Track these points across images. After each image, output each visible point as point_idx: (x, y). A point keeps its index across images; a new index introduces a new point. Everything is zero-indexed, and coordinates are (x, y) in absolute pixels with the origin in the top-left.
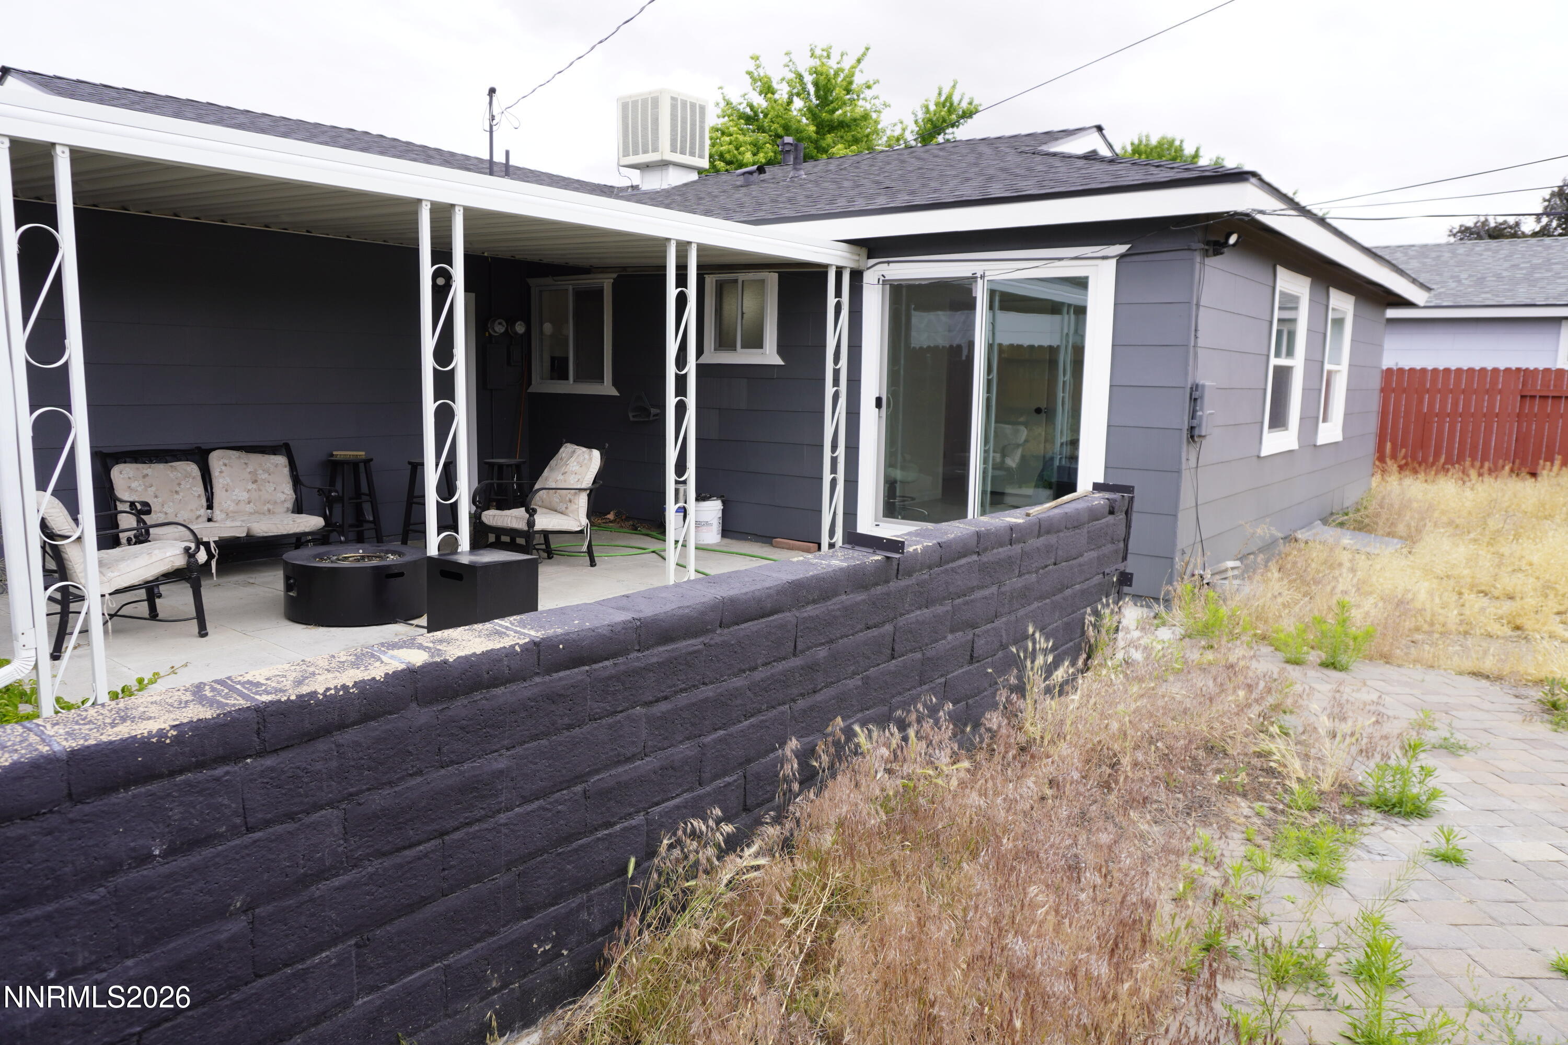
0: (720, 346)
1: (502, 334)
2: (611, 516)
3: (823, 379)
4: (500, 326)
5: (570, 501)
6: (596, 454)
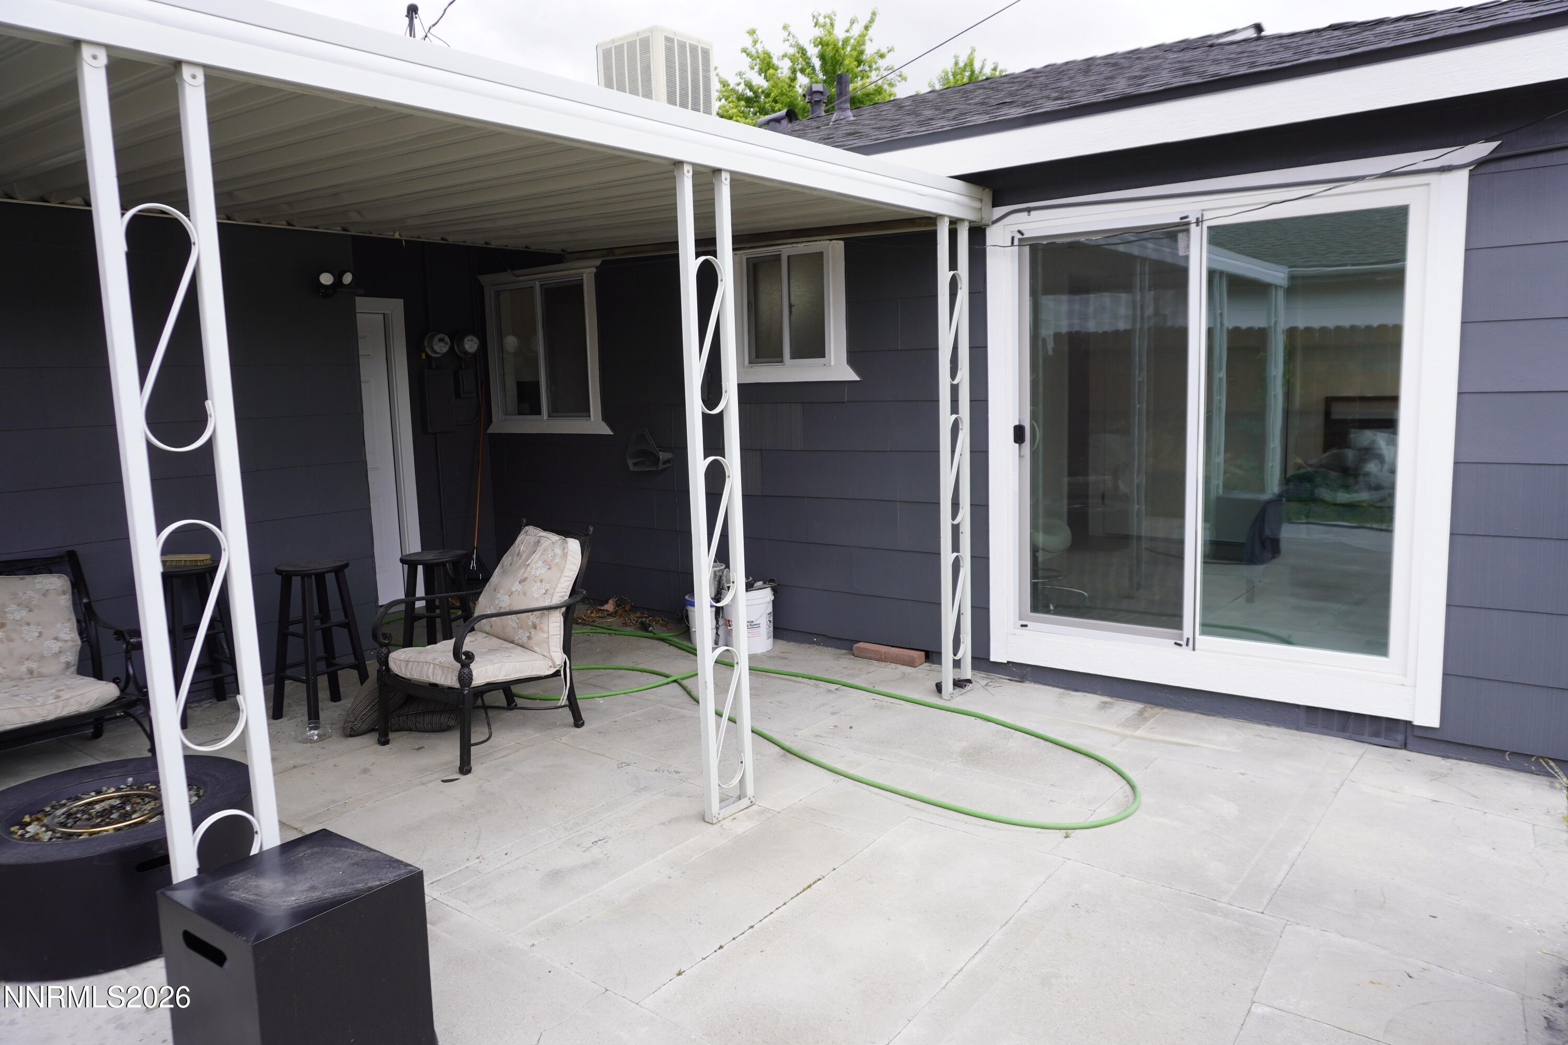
0: (757, 357)
1: (445, 355)
2: (610, 607)
3: (936, 401)
4: (442, 344)
5: (535, 627)
6: (574, 546)
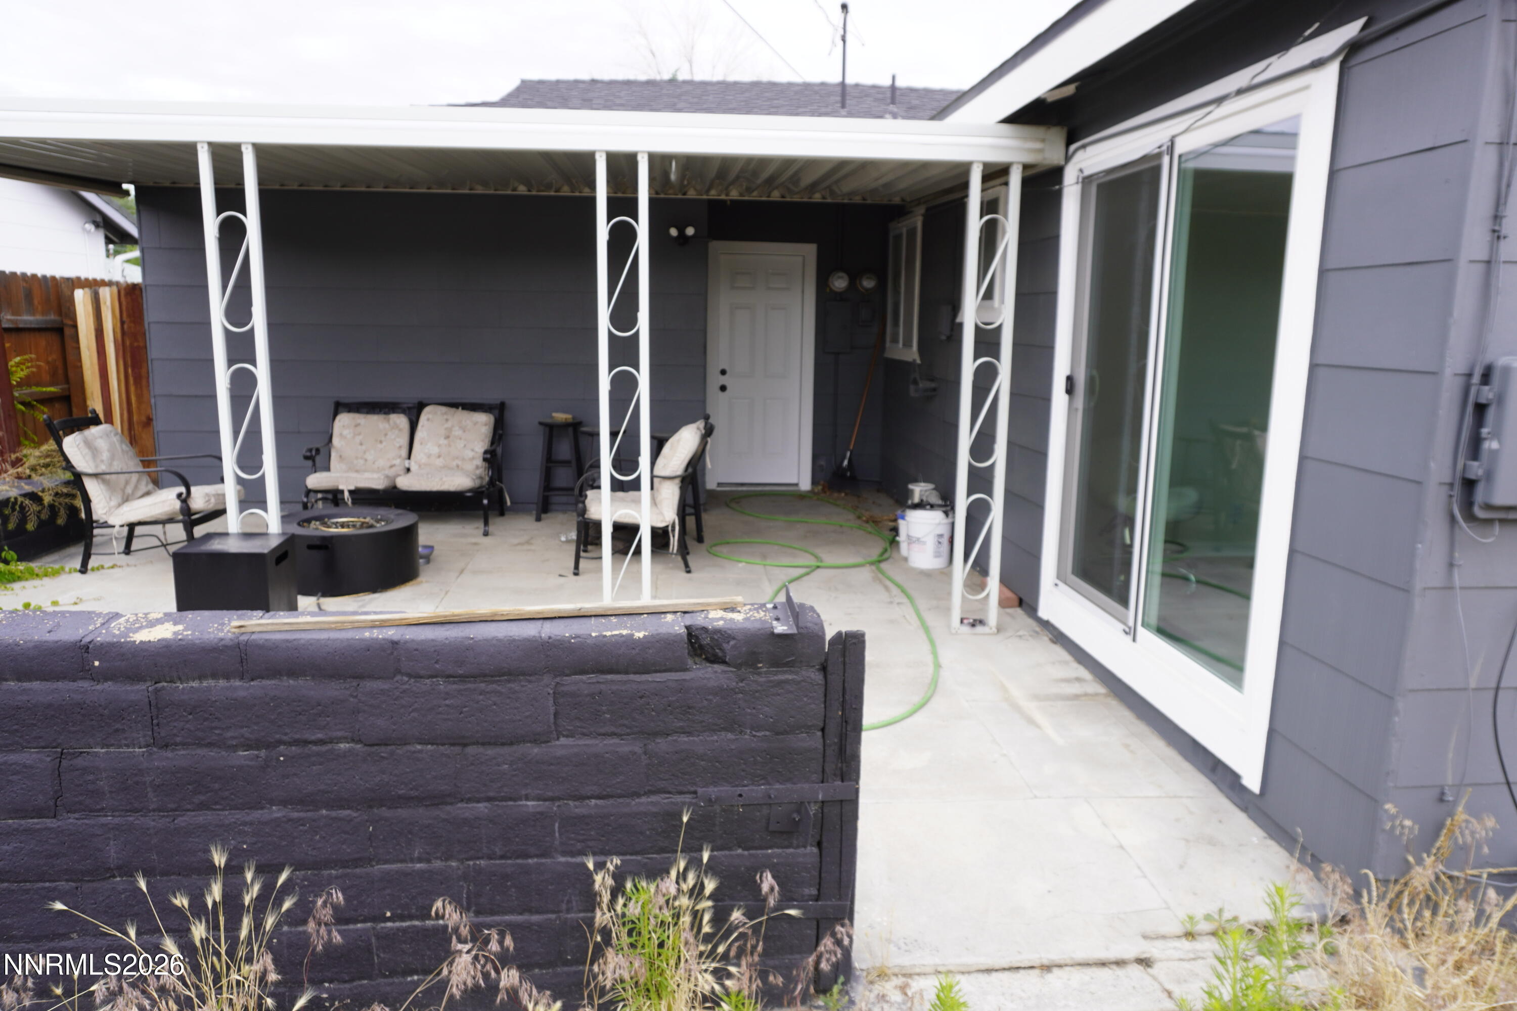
4: (841, 281)
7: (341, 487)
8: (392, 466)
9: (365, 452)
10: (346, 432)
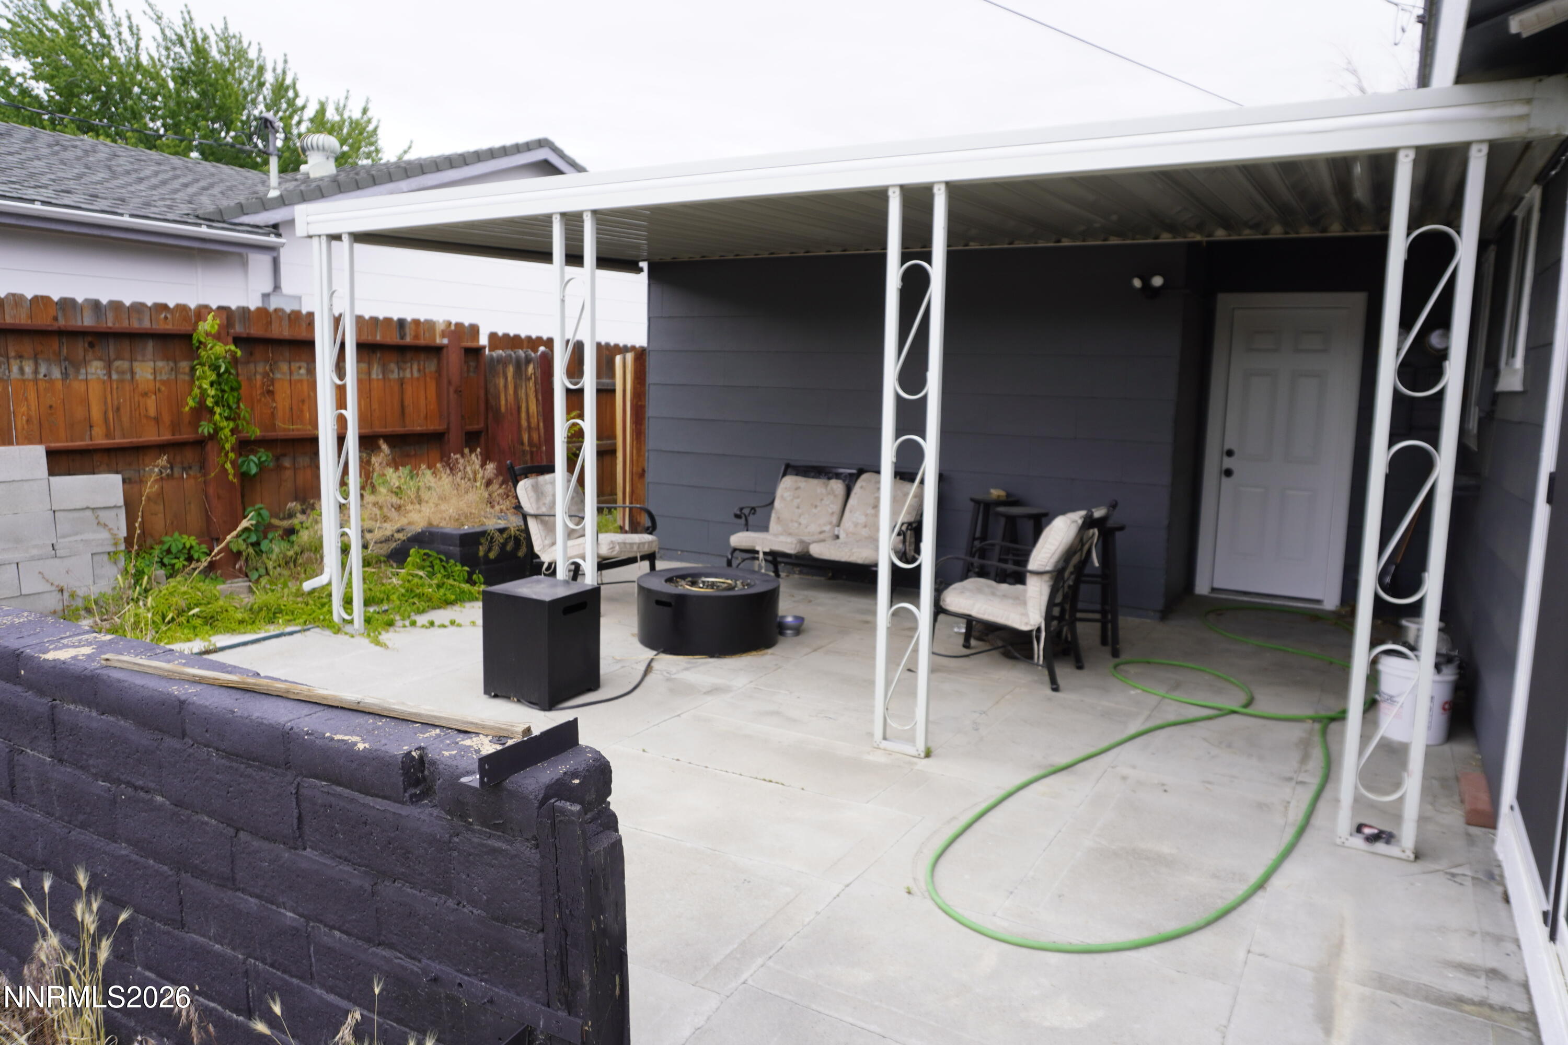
7: (757, 548)
8: (821, 532)
9: (800, 516)
10: (787, 494)
